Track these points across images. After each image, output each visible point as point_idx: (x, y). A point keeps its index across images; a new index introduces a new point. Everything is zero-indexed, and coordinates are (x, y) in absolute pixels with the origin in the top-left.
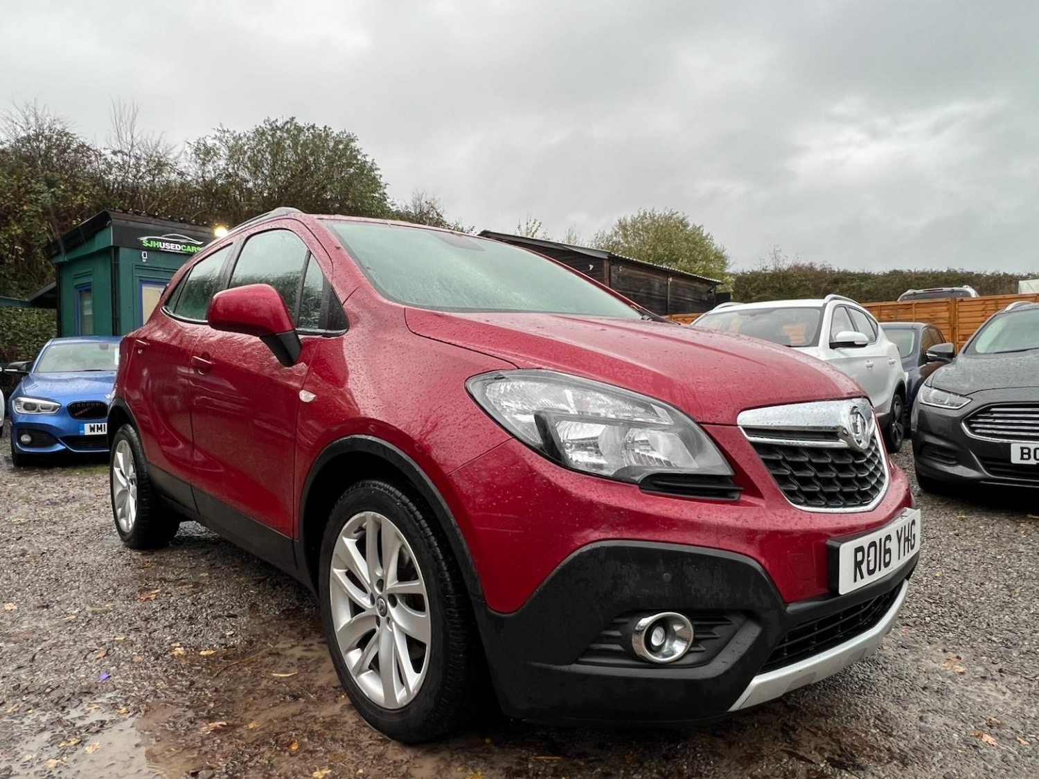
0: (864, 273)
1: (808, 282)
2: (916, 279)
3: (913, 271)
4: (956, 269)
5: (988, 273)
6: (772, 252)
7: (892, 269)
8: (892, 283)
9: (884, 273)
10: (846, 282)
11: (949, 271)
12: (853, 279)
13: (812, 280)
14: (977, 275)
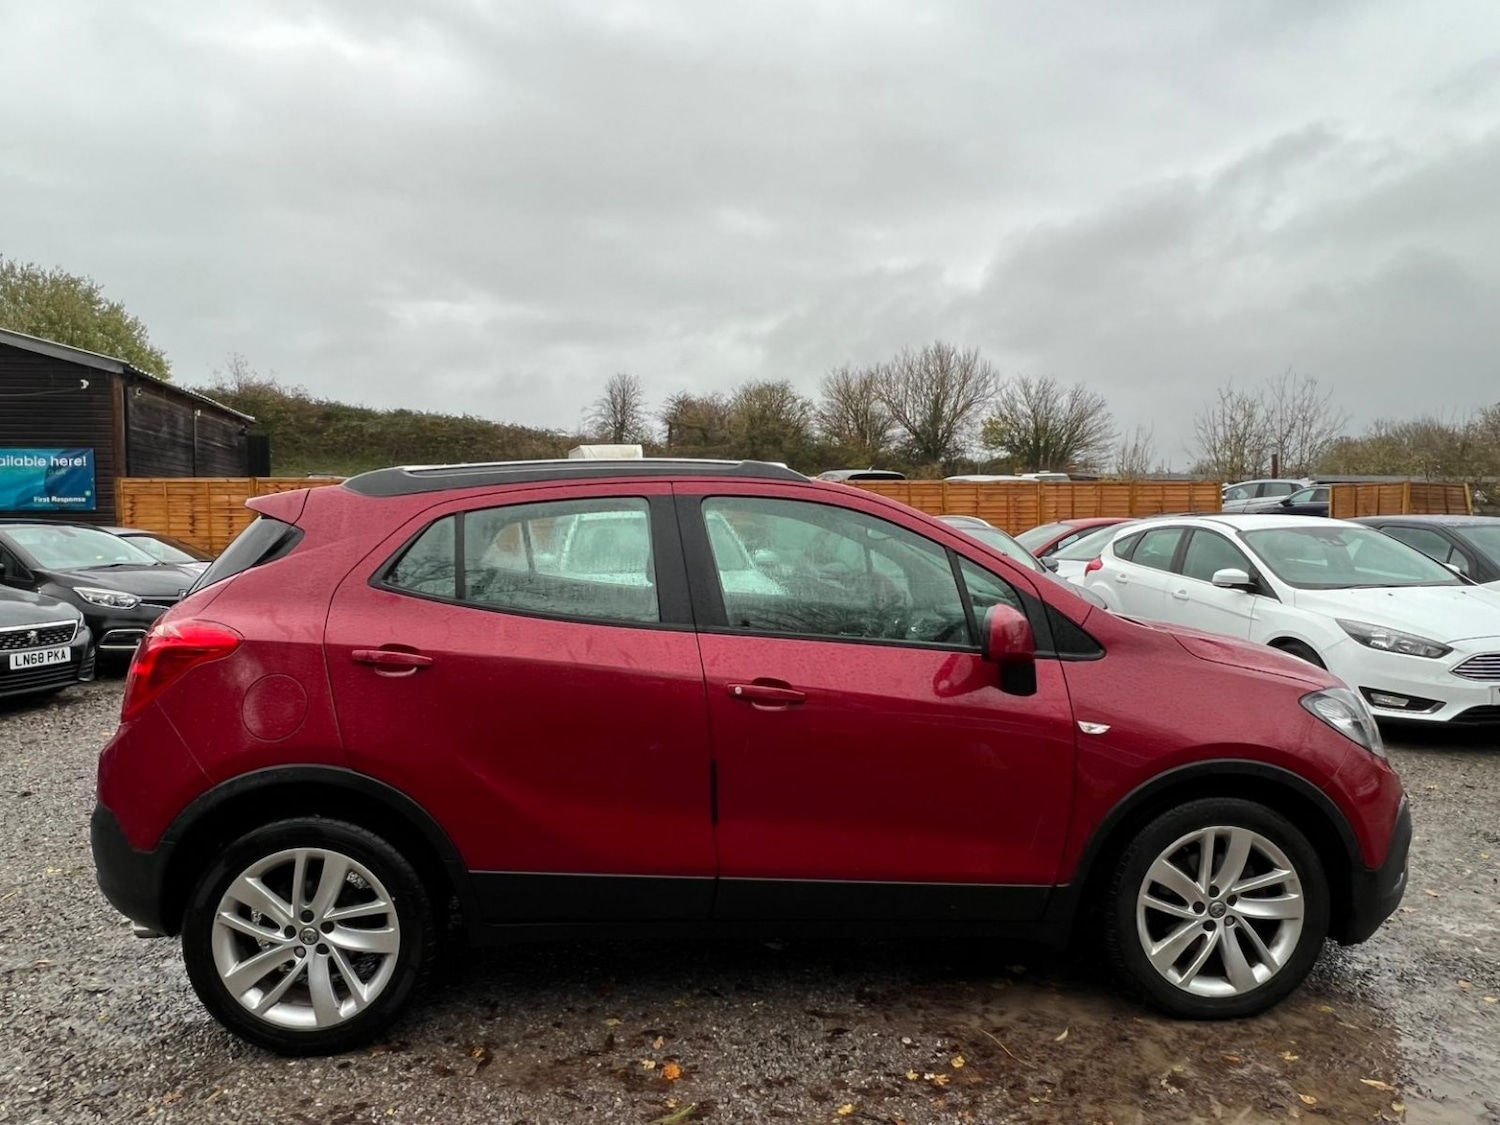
0: (362, 409)
1: (289, 414)
2: (432, 424)
3: (425, 413)
4: (473, 416)
5: (507, 425)
6: (232, 362)
7: (398, 408)
8: (402, 427)
9: (389, 413)
10: (339, 420)
11: (465, 417)
12: (349, 416)
13: (294, 412)
14: (496, 426)
